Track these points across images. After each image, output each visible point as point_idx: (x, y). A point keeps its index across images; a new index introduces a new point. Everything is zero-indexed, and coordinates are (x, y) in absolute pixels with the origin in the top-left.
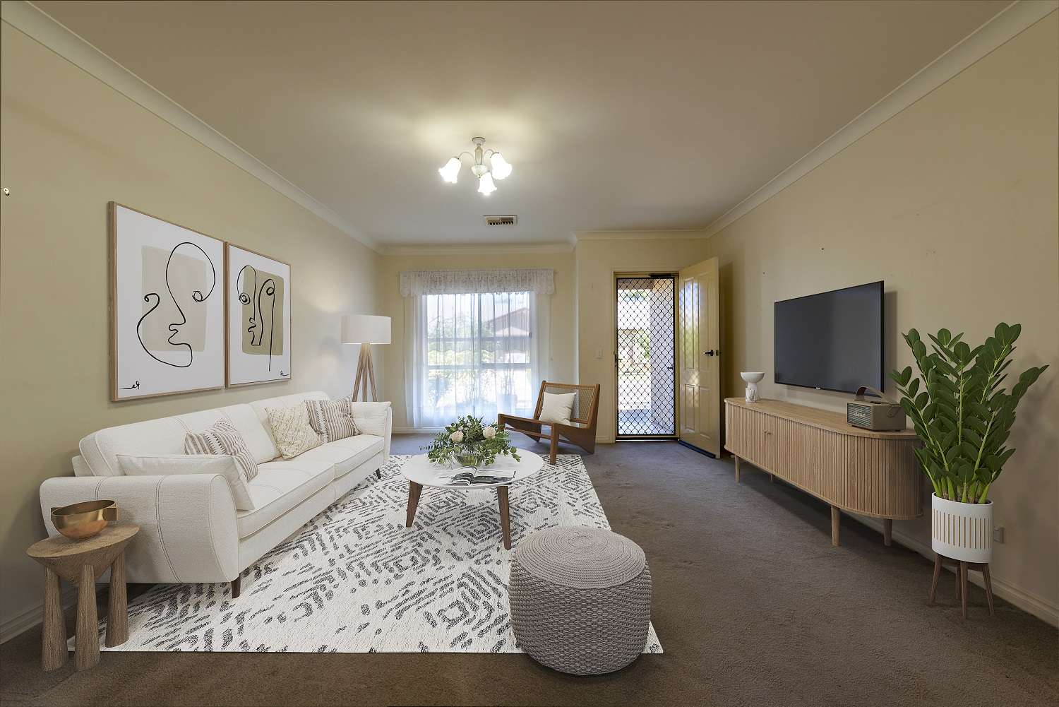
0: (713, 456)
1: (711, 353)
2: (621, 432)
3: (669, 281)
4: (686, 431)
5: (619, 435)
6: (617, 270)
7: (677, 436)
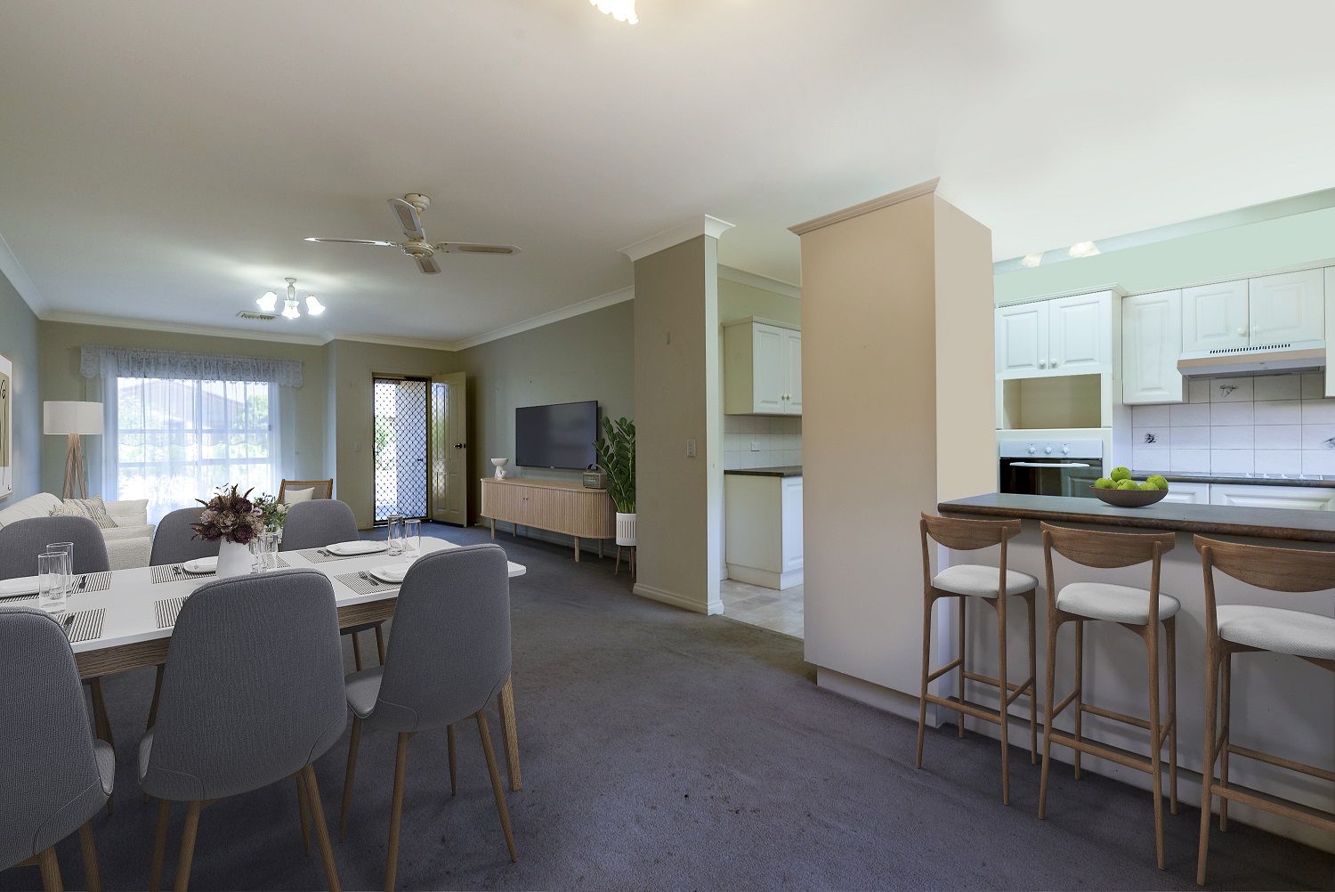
0: (462, 526)
1: (461, 446)
2: (378, 519)
3: (423, 384)
4: (438, 513)
5: (375, 521)
6: (375, 371)
7: (430, 517)
